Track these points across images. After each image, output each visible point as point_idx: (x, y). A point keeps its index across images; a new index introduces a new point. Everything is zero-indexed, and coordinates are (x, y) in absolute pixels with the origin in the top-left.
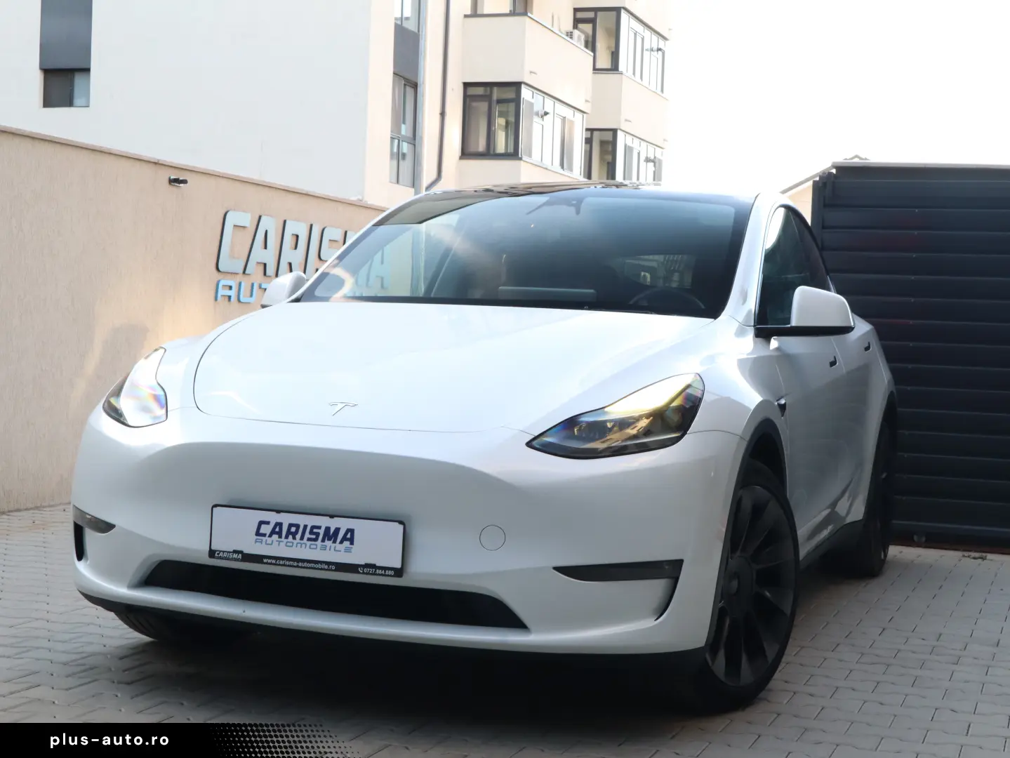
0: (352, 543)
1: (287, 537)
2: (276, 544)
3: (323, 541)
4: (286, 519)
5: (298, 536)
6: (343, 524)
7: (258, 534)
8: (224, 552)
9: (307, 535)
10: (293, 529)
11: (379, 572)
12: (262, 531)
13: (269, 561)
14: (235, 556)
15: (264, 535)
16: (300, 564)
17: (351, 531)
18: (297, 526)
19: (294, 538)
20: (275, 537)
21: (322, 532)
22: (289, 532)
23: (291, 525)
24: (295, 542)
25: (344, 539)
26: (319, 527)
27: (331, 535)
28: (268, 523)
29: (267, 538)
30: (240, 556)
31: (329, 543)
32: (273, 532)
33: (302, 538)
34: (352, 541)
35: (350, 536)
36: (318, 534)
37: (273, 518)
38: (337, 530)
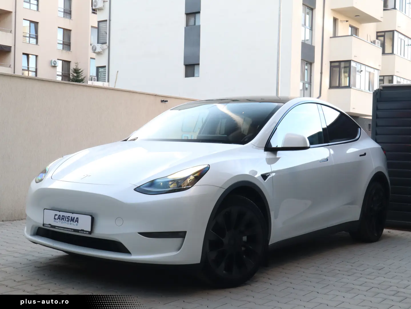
0: (78, 223)
1: (61, 220)
2: (59, 222)
3: (70, 221)
4: (62, 214)
5: (64, 220)
6: (75, 216)
7: (55, 219)
8: (46, 224)
9: (67, 220)
10: (63, 217)
11: (85, 232)
12: (55, 218)
13: (57, 228)
14: (49, 226)
15: (56, 219)
16: (65, 229)
17: (77, 218)
18: (64, 216)
19: (63, 220)
20: (59, 220)
21: (70, 218)
22: (62, 218)
23: (63, 216)
24: (64, 221)
25: (76, 221)
26: (69, 217)
27: (72, 220)
28: (57, 215)
29: (57, 220)
30: (50, 226)
31: (72, 222)
32: (58, 218)
33: (65, 220)
34: (78, 221)
35: (77, 221)
36: (69, 219)
37: (58, 213)
38: (74, 218)
